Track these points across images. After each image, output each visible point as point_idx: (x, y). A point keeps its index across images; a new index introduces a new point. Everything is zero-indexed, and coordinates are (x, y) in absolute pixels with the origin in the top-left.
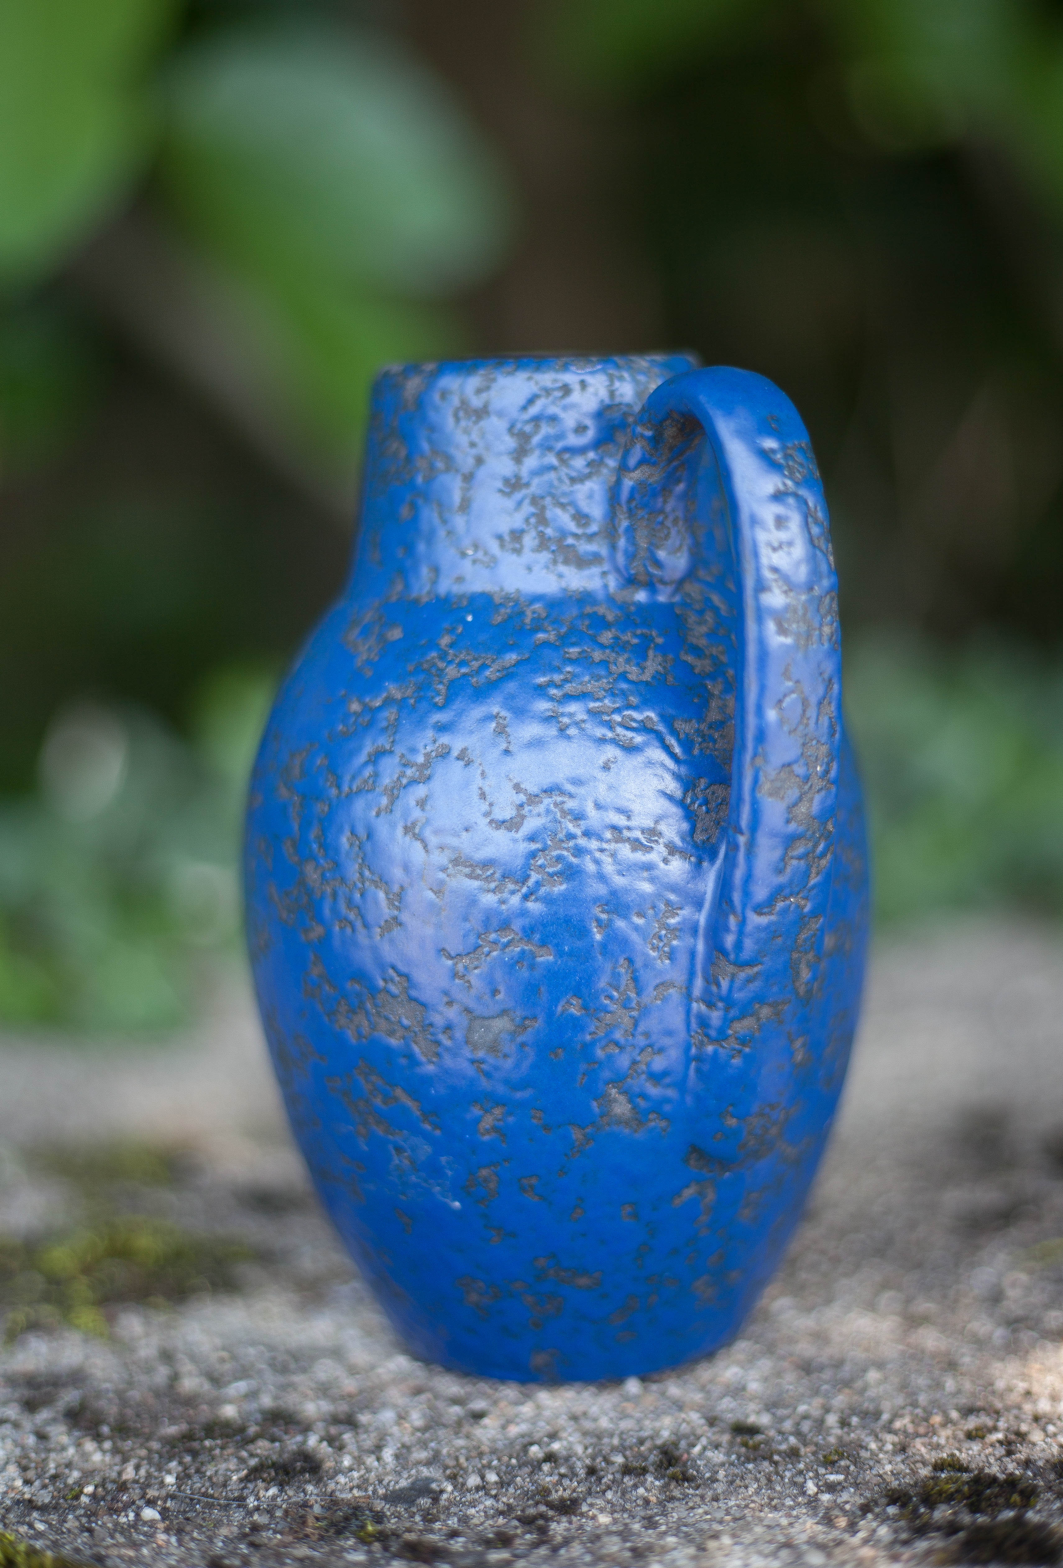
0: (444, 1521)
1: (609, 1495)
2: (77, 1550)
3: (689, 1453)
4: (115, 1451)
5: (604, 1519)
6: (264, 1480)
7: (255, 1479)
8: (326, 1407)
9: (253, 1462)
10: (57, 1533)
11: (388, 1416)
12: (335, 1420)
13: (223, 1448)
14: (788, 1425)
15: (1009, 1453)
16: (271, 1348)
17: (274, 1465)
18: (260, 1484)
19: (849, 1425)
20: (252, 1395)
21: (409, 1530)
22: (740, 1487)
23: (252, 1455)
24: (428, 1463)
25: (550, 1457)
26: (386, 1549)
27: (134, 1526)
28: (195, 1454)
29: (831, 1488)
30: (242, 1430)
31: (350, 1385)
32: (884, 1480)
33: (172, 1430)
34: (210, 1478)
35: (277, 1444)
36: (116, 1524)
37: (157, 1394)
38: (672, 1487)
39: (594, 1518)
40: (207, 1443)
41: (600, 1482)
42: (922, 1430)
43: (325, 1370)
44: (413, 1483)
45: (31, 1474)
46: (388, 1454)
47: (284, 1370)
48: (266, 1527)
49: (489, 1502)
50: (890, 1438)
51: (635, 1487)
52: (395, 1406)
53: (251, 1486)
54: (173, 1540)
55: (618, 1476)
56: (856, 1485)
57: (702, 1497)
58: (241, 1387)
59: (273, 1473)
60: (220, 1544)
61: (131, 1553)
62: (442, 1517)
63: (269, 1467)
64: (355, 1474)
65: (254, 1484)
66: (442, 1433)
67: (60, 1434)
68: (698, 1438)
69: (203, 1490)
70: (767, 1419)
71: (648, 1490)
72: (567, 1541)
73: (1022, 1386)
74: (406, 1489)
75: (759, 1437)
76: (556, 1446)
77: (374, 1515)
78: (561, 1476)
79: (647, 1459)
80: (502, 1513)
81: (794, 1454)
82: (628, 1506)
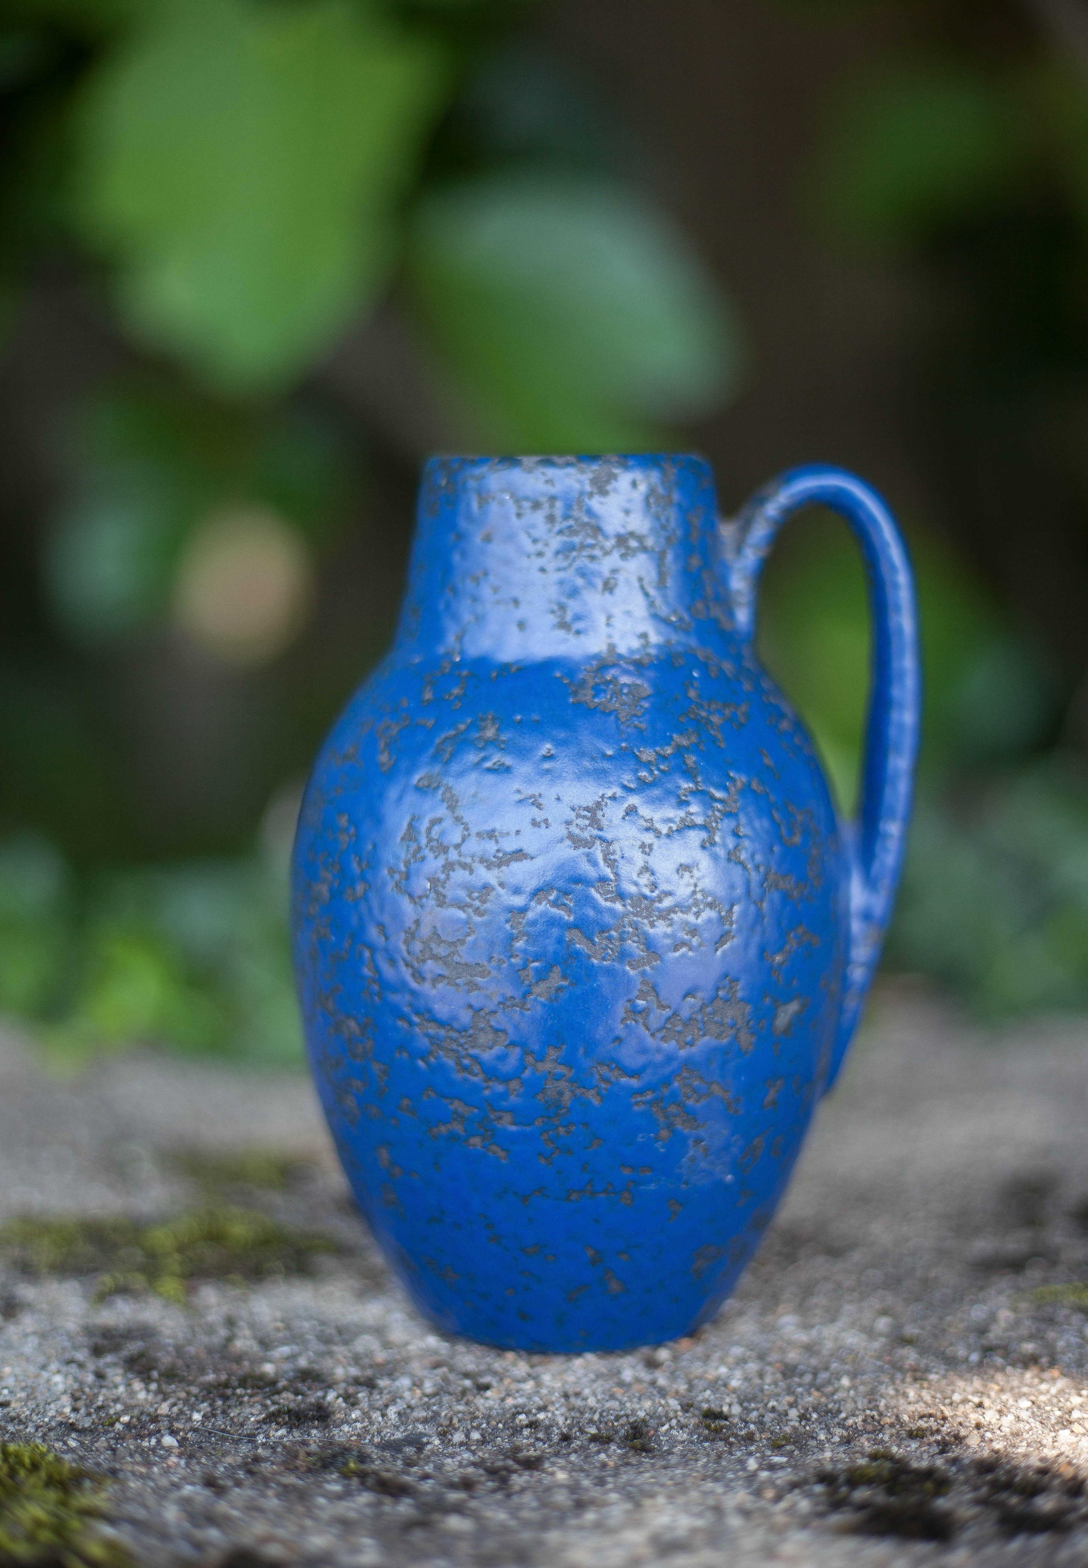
0: (422, 1466)
1: (573, 1457)
2: (98, 1464)
3: (656, 1431)
4: (159, 1391)
5: (562, 1476)
6: (277, 1423)
7: (271, 1422)
8: (354, 1371)
9: (272, 1408)
10: (86, 1450)
11: (405, 1382)
12: (357, 1382)
13: (251, 1396)
14: (754, 1415)
15: (942, 1452)
16: (323, 1323)
17: (289, 1412)
18: (274, 1426)
19: (808, 1420)
20: (292, 1358)
21: (387, 1471)
22: (691, 1460)
23: (274, 1403)
24: (425, 1421)
25: (533, 1425)
26: (363, 1483)
27: (153, 1450)
28: (226, 1399)
29: (772, 1467)
30: (273, 1383)
31: (381, 1356)
32: (822, 1464)
33: (211, 1377)
34: (232, 1419)
35: (300, 1397)
36: (138, 1447)
37: (210, 1351)
38: (630, 1455)
39: (553, 1474)
40: (239, 1391)
41: (569, 1447)
42: (869, 1428)
43: (366, 1343)
44: (406, 1436)
45: (80, 1404)
46: (392, 1412)
47: (327, 1340)
48: (266, 1460)
49: (467, 1455)
50: (839, 1431)
51: (599, 1452)
52: (412, 1375)
53: (265, 1427)
54: (183, 1462)
55: (586, 1443)
56: (795, 1467)
57: (653, 1465)
58: (285, 1350)
59: (287, 1419)
60: (222, 1469)
61: (143, 1470)
62: (421, 1463)
63: (284, 1413)
64: (359, 1425)
65: (268, 1426)
66: (446, 1399)
67: (116, 1375)
68: (669, 1420)
69: (223, 1427)
70: (736, 1410)
71: (609, 1456)
72: (523, 1490)
73: (976, 1400)
74: (399, 1440)
75: (723, 1423)
76: (541, 1416)
77: (363, 1458)
78: (538, 1439)
79: (617, 1432)
80: (474, 1464)
81: (750, 1438)
82: (586, 1467)
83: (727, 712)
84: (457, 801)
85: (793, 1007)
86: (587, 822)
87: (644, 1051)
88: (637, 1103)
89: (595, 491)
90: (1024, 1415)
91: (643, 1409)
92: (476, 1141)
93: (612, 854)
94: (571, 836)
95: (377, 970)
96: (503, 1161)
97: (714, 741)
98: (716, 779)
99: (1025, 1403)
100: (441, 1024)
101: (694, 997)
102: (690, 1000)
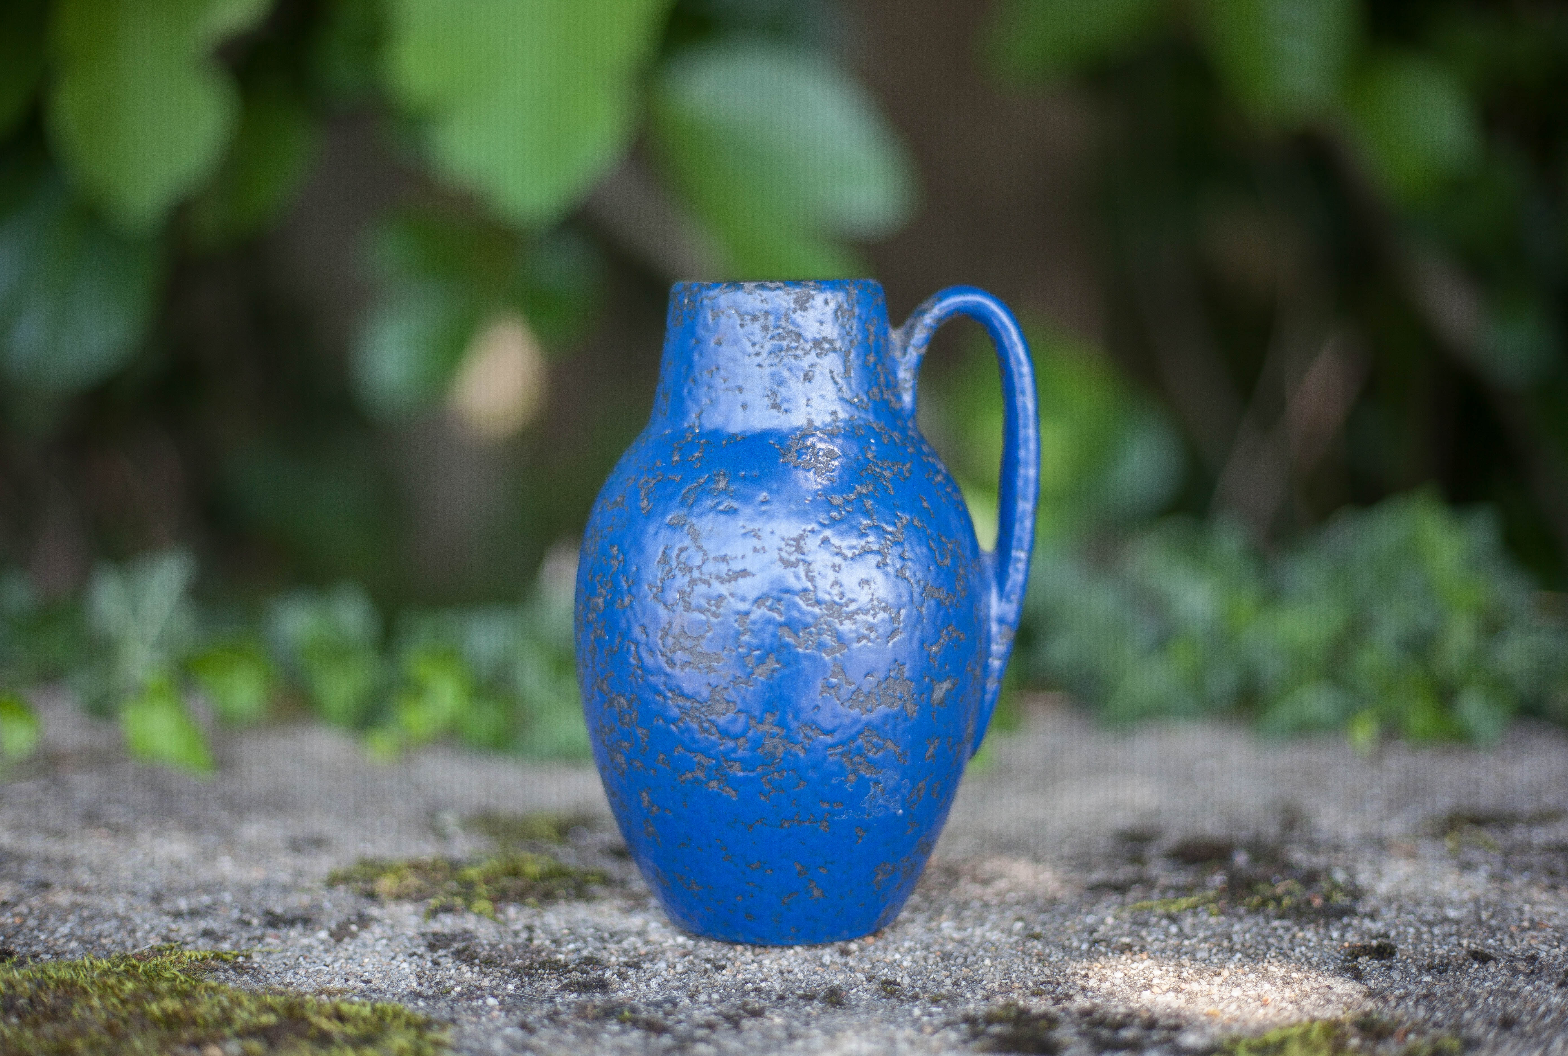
0: (677, 1015)
1: (787, 1009)
2: (441, 1016)
3: (848, 992)
4: (481, 972)
5: (778, 1020)
6: (570, 990)
7: (565, 990)
8: (624, 958)
9: (566, 981)
10: (431, 1008)
11: (663, 965)
12: (627, 965)
13: (549, 974)
14: (919, 983)
15: (1056, 1004)
16: (598, 929)
17: (578, 983)
18: (567, 992)
19: (959, 985)
20: (578, 950)
21: (652, 1017)
22: (873, 1010)
23: (566, 978)
24: (678, 989)
25: (758, 990)
26: (635, 1025)
27: (481, 1008)
28: (530, 976)
29: (931, 1015)
30: (566, 966)
31: (643, 950)
32: (968, 1011)
33: (518, 962)
34: (536, 989)
35: (585, 974)
36: (469, 1006)
37: (516, 947)
38: (828, 1007)
39: (772, 1019)
40: (540, 971)
41: (784, 1002)
42: (1003, 989)
43: (632, 941)
44: (665, 998)
45: (422, 981)
46: (653, 983)
47: (602, 940)
48: (563, 1013)
49: (709, 1008)
50: (981, 992)
51: (805, 1006)
52: (667, 961)
53: (561, 992)
54: (503, 1014)
55: (796, 1000)
56: (947, 1014)
57: (845, 1013)
58: (572, 946)
59: (577, 987)
60: (532, 1018)
61: (474, 1019)
62: (677, 1013)
63: (575, 984)
64: (630, 991)
65: (563, 992)
66: (693, 975)
67: (448, 962)
68: (857, 986)
69: (530, 993)
70: (907, 981)
71: (813, 1008)
72: (750, 1029)
73: (1083, 972)
74: (659, 1000)
75: (896, 987)
76: (763, 984)
77: (634, 1010)
78: (760, 998)
79: (819, 994)
80: (715, 1014)
81: (916, 997)
82: (796, 1015)
83: (896, 468)
84: (699, 535)
85: (947, 685)
86: (793, 549)
87: (836, 716)
88: (831, 755)
89: (798, 307)
90: (1118, 982)
91: (838, 980)
92: (714, 784)
93: (812, 572)
94: (782, 559)
95: (640, 659)
96: (734, 799)
97: (885, 489)
98: (887, 517)
99: (1119, 975)
100: (688, 697)
101: (872, 676)
102: (869, 678)
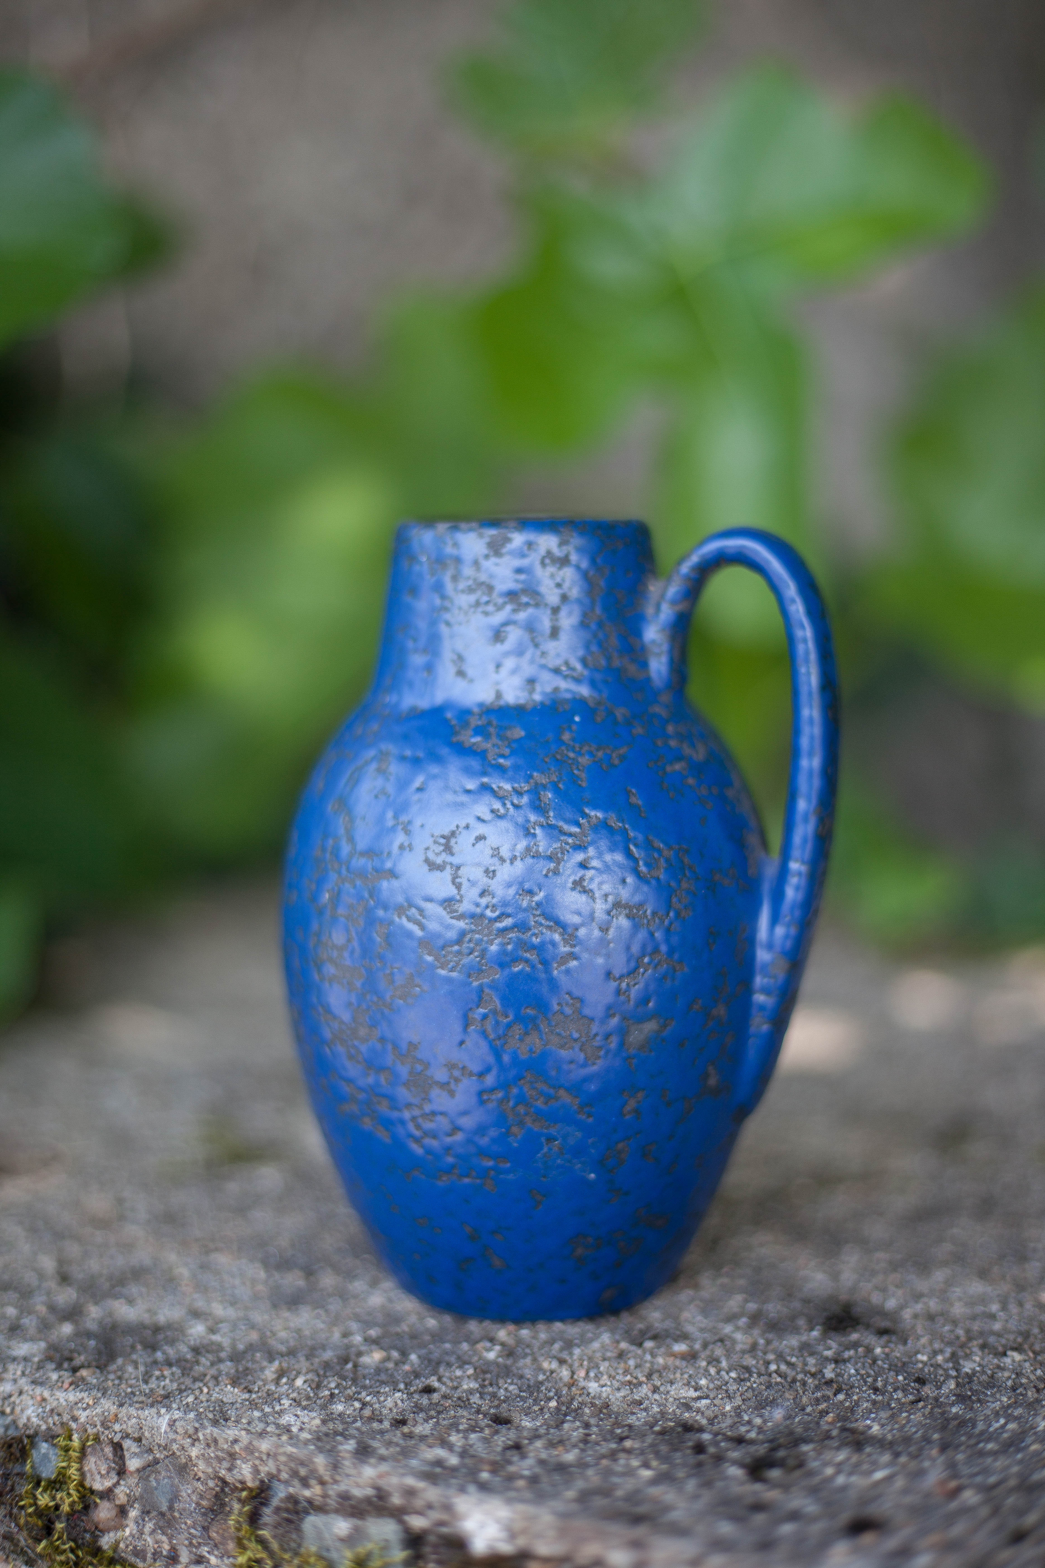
83: (600, 754)
85: (650, 1027)
86: (442, 848)
88: (485, 1100)
89: (492, 553)
92: (367, 1121)
93: (460, 877)
94: (427, 861)
96: (387, 1141)
97: (574, 780)
100: (336, 1018)
101: (534, 1009)
102: (530, 1012)
